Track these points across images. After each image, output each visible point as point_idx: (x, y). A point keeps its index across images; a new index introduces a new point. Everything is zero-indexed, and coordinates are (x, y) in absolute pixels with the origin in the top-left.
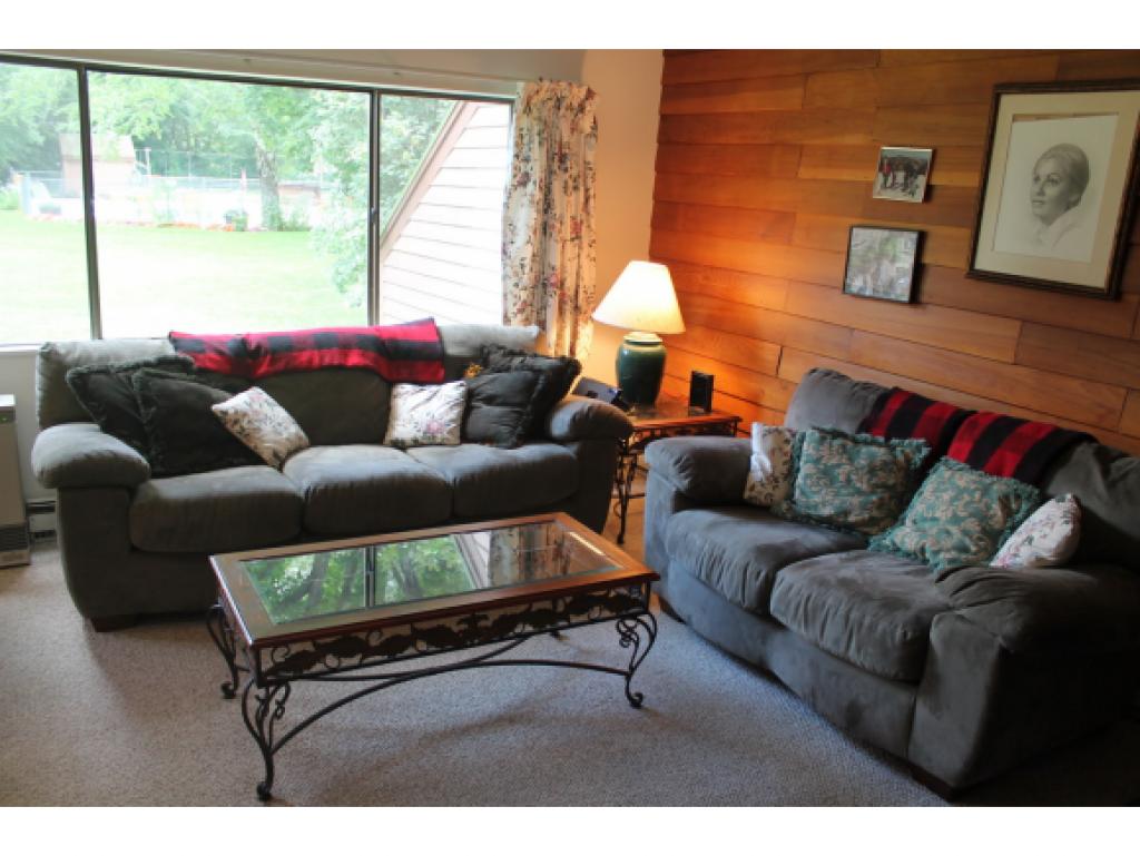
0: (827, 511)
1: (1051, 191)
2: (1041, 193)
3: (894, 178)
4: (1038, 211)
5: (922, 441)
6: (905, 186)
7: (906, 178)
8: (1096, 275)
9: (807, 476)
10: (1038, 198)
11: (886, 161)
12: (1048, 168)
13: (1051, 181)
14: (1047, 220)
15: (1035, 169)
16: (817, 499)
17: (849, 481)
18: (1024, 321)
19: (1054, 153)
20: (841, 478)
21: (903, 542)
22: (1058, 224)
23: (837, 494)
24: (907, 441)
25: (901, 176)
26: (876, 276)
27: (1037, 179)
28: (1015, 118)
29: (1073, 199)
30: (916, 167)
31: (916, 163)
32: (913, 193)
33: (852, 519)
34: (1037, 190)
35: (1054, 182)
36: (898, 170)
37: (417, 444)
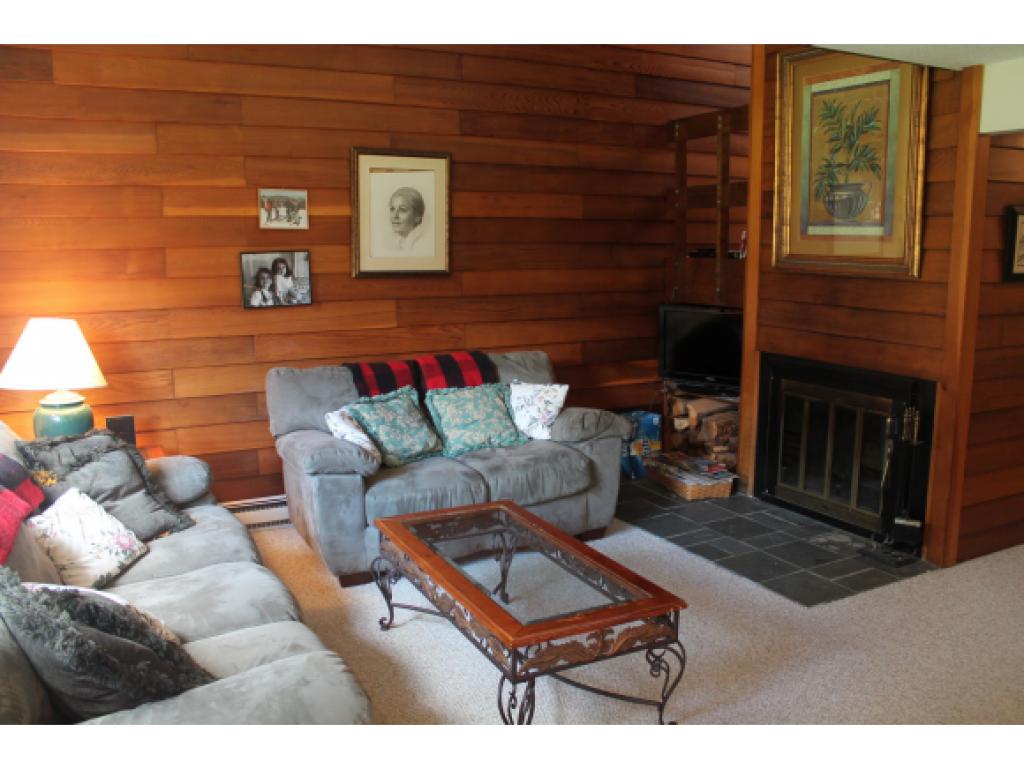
0: (418, 448)
1: (403, 216)
2: (397, 218)
3: (277, 212)
4: (398, 229)
5: (408, 387)
6: (289, 219)
7: (288, 212)
8: (440, 264)
9: (388, 434)
10: (396, 221)
11: (265, 200)
12: (398, 202)
13: (401, 209)
14: (404, 234)
15: (391, 202)
16: (406, 444)
17: (408, 425)
18: (397, 299)
19: (401, 192)
20: (404, 425)
21: (473, 441)
22: (412, 235)
23: (412, 436)
24: (399, 391)
25: (283, 211)
26: (273, 288)
27: (392, 209)
28: (372, 170)
29: (417, 219)
30: (295, 204)
31: (294, 200)
32: (297, 223)
33: (431, 445)
34: (393, 215)
35: (404, 211)
36: (280, 206)
37: (124, 569)
